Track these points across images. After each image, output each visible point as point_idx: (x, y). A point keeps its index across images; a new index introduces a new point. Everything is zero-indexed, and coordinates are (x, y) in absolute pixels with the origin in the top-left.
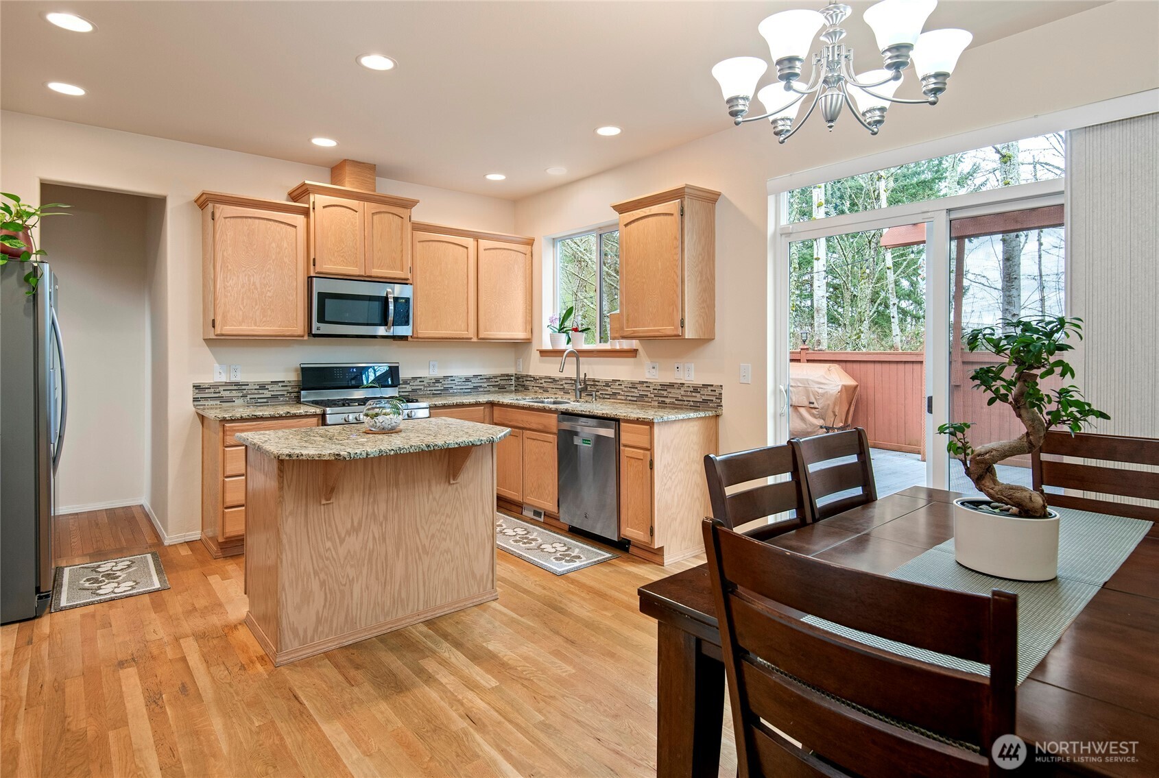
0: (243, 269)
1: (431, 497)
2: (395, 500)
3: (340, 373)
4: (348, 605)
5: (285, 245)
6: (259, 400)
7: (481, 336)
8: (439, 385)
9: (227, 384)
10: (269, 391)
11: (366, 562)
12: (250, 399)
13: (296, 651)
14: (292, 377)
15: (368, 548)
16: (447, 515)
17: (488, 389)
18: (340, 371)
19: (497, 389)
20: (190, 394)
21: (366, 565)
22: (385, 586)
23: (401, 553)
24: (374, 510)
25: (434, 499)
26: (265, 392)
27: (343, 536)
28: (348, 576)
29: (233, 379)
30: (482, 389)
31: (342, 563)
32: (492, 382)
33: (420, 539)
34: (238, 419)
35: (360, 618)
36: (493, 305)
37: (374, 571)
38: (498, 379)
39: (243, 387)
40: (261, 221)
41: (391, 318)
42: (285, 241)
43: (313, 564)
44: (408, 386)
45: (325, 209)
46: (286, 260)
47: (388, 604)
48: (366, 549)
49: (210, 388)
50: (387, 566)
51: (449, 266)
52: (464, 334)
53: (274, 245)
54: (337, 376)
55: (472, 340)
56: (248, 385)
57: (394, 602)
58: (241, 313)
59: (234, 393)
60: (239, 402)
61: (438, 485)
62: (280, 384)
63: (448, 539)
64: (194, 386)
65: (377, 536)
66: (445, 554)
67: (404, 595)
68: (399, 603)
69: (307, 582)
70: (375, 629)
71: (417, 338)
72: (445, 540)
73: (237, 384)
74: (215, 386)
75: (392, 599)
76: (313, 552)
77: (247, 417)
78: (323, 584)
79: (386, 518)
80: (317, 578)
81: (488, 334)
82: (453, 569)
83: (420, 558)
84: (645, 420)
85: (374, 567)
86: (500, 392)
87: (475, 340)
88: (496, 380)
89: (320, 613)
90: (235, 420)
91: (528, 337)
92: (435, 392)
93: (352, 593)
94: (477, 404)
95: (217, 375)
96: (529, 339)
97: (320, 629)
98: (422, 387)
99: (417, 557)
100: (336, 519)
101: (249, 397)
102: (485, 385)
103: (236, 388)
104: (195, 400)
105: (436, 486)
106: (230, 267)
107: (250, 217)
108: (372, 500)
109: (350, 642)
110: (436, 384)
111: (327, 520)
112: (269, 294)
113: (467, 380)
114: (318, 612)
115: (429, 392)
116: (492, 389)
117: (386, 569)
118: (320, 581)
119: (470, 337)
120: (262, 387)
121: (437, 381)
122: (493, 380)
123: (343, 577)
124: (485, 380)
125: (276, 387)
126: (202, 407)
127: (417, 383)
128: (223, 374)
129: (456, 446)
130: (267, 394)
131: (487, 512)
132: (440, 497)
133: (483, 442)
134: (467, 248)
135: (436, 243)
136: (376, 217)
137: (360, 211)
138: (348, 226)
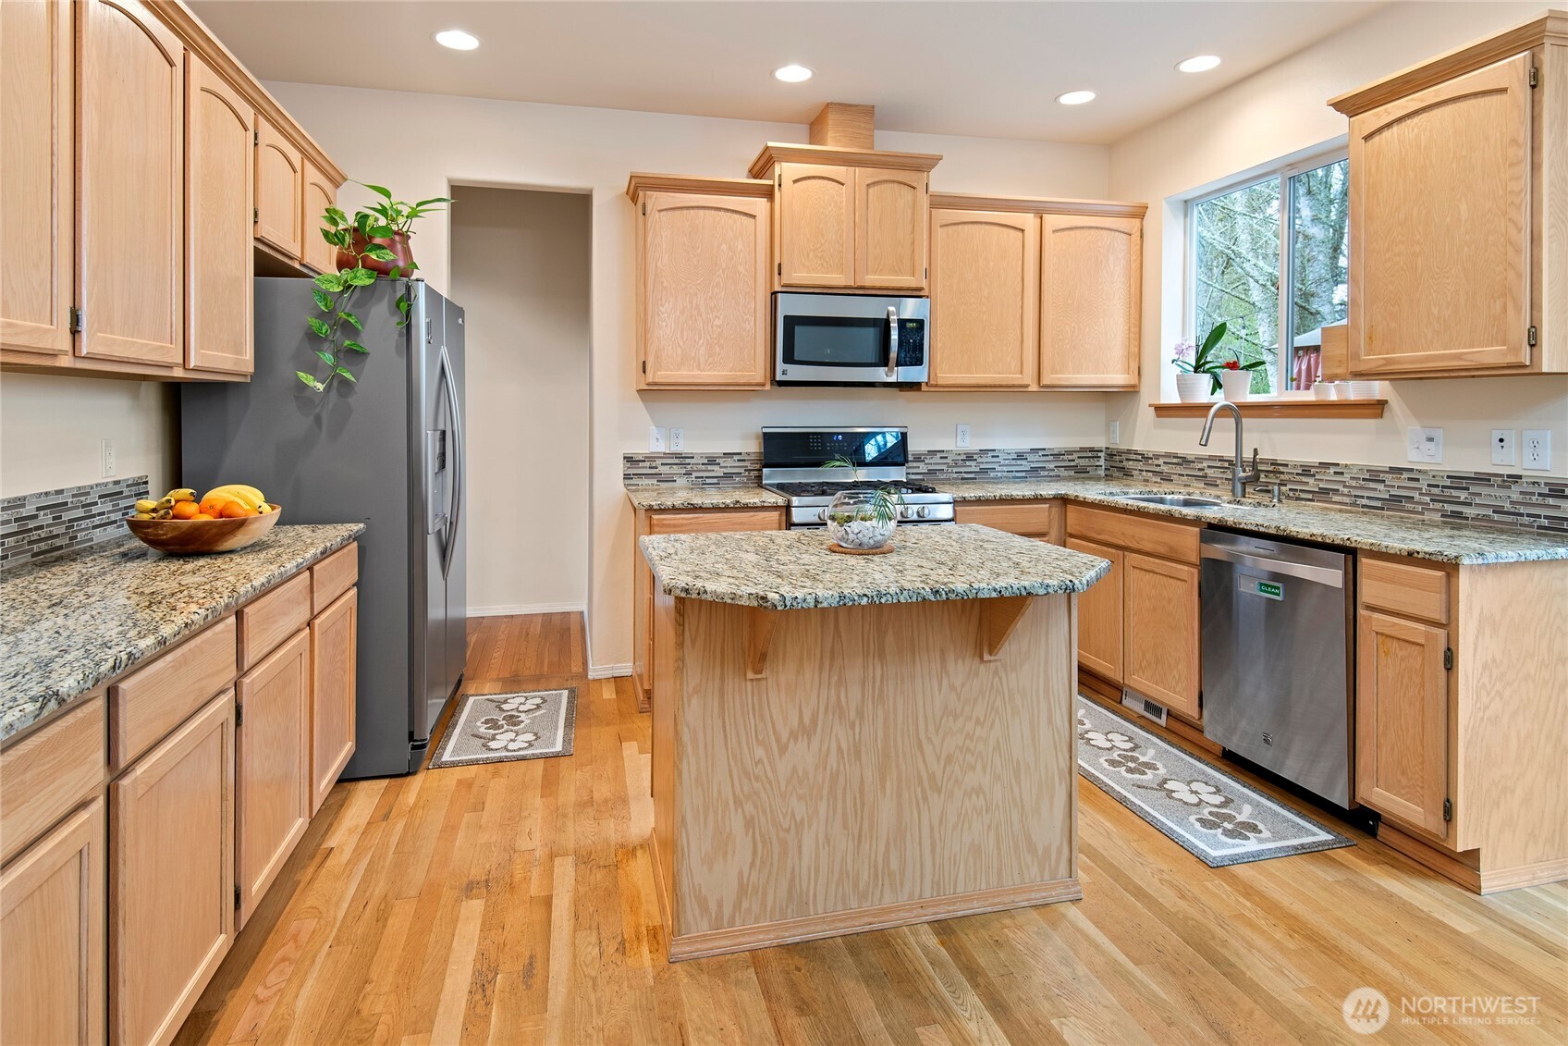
0: (684, 285)
1: (945, 682)
2: (878, 683)
3: (818, 443)
4: (793, 868)
5: (740, 246)
6: (708, 481)
7: (1045, 381)
8: (973, 463)
9: (666, 455)
10: (721, 467)
11: (825, 792)
12: (696, 477)
13: (704, 938)
14: (753, 447)
15: (829, 768)
16: (978, 722)
17: (1056, 472)
18: (817, 439)
19: (1072, 473)
20: (619, 468)
21: (825, 799)
22: (860, 842)
23: (888, 784)
24: (839, 698)
25: (952, 688)
26: (716, 468)
27: (784, 739)
28: (793, 815)
29: (674, 449)
30: (1046, 473)
31: (783, 789)
32: (1063, 460)
33: (924, 761)
34: (669, 509)
35: (815, 895)
36: (1067, 327)
37: (839, 810)
38: (1075, 456)
39: (688, 461)
40: (707, 212)
41: (893, 354)
42: (740, 239)
43: (733, 786)
44: (921, 465)
45: (796, 184)
46: (741, 269)
47: (866, 877)
48: (825, 768)
49: (644, 461)
50: (863, 805)
51: (991, 264)
52: (1013, 378)
53: (724, 247)
54: (813, 446)
55: (1030, 389)
56: (693, 458)
57: (876, 876)
58: (679, 351)
59: (676, 469)
60: (681, 481)
61: (960, 662)
62: (736, 458)
63: (979, 766)
64: (625, 458)
65: (844, 746)
66: (974, 796)
67: (894, 865)
68: (886, 876)
69: (722, 817)
70: (842, 920)
71: (937, 386)
72: (973, 768)
73: (678, 456)
74: (650, 458)
75: (872, 870)
76: (732, 763)
77: (681, 507)
78: (749, 823)
79: (860, 714)
80: (740, 811)
81: (1059, 379)
82: (989, 827)
83: (925, 798)
84: (1433, 558)
85: (840, 803)
86: (1078, 479)
87: (1034, 388)
88: (1070, 457)
89: (746, 875)
90: (665, 509)
91: (1132, 383)
92: (966, 476)
93: (800, 847)
94: (1037, 499)
95: (654, 443)
96: (1133, 386)
97: (745, 905)
98: (945, 467)
99: (920, 796)
100: (772, 708)
101: (694, 475)
102: (1052, 466)
103: (677, 461)
104: (627, 477)
105: (956, 662)
106: (665, 284)
107: (693, 208)
108: (835, 678)
109: (797, 939)
110: (968, 463)
111: (757, 707)
112: (717, 322)
113: (1020, 456)
114: (741, 874)
115: (955, 476)
116: (1063, 473)
117: (862, 811)
118: (745, 817)
119: (1025, 382)
120: (712, 461)
121: (970, 457)
122: (1065, 457)
123: (785, 816)
124: (1051, 458)
125: (729, 462)
126: (634, 488)
127: (937, 459)
128: (660, 440)
129: (994, 595)
130: (718, 471)
131: (1059, 722)
132: (963, 685)
133: (1051, 590)
134: (1023, 231)
135: (970, 226)
136: (871, 190)
137: (849, 182)
138: (830, 209)
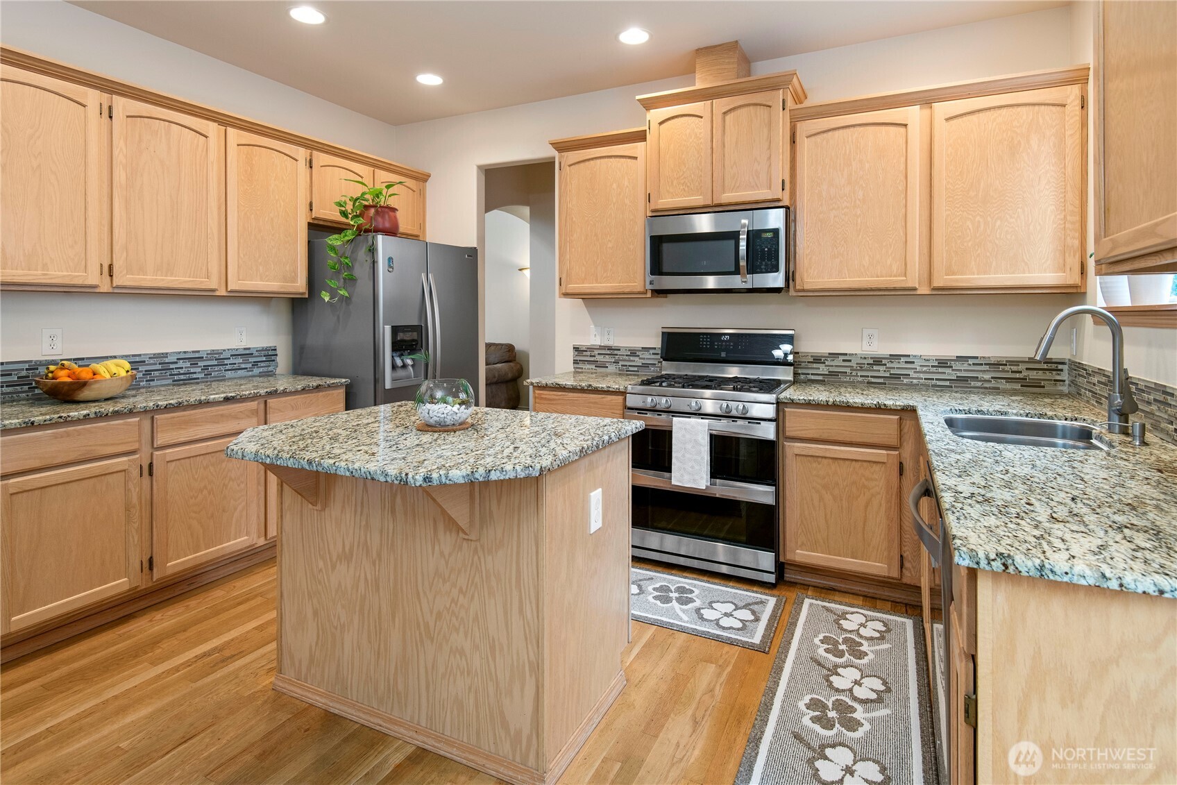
0: (586, 218)
1: (437, 548)
2: (390, 535)
3: (707, 341)
4: (339, 657)
5: (626, 183)
6: (631, 369)
7: (936, 284)
8: (882, 368)
9: (601, 348)
10: (640, 359)
11: (357, 609)
12: (622, 366)
13: (291, 682)
14: (656, 343)
15: (359, 591)
16: (461, 591)
17: (993, 384)
18: (707, 338)
19: (1018, 386)
20: (570, 355)
21: (357, 613)
22: (378, 657)
23: (397, 619)
24: (366, 538)
25: (442, 554)
26: (636, 359)
27: (334, 559)
28: (339, 618)
29: (610, 343)
30: (979, 384)
31: (333, 596)
32: (1004, 371)
33: (421, 609)
35: (351, 684)
36: (969, 223)
37: (366, 627)
38: (1021, 367)
39: (616, 352)
40: (602, 160)
41: (743, 263)
42: (626, 178)
43: (307, 582)
44: (821, 366)
45: (662, 125)
46: (627, 201)
47: (382, 687)
48: (357, 591)
49: (587, 351)
50: (381, 629)
51: (867, 165)
52: (898, 281)
53: (615, 186)
54: (703, 345)
55: (918, 292)
56: (619, 350)
57: (389, 689)
58: (584, 269)
59: (607, 358)
60: (612, 368)
61: (448, 533)
62: (651, 352)
63: (462, 629)
64: (574, 348)
65: (369, 577)
66: (458, 656)
67: (401, 687)
68: (395, 696)
69: (302, 602)
70: (364, 713)
71: (803, 290)
72: (457, 630)
73: (610, 348)
74: (591, 349)
75: (386, 684)
76: (307, 566)
78: (316, 613)
79: (379, 555)
80: (310, 601)
81: (957, 280)
82: (470, 688)
83: (422, 641)
85: (366, 623)
87: (924, 290)
88: (1015, 368)
89: (313, 650)
91: (1070, 282)
93: (343, 644)
94: (879, 409)
95: (593, 339)
96: (1076, 287)
97: (313, 671)
98: (848, 370)
99: (418, 639)
100: (328, 533)
101: (621, 363)
102: (987, 376)
103: (608, 352)
104: (575, 362)
105: (445, 533)
106: (574, 219)
107: (592, 159)
108: (364, 523)
109: (336, 712)
110: (875, 368)
111: (320, 530)
112: (610, 245)
113: (943, 363)
114: (311, 647)
115: (860, 379)
116: (1003, 385)
117: (380, 633)
118: (313, 608)
119: (910, 285)
120: (633, 353)
121: (878, 361)
122: (1007, 368)
123: (334, 616)
124: (987, 368)
125: (646, 355)
126: (580, 370)
127: (839, 362)
128: (597, 336)
130: (638, 362)
131: (529, 616)
132: (450, 554)
134: (906, 125)
135: (841, 131)
136: (729, 118)
137: (707, 115)
138: (691, 140)
